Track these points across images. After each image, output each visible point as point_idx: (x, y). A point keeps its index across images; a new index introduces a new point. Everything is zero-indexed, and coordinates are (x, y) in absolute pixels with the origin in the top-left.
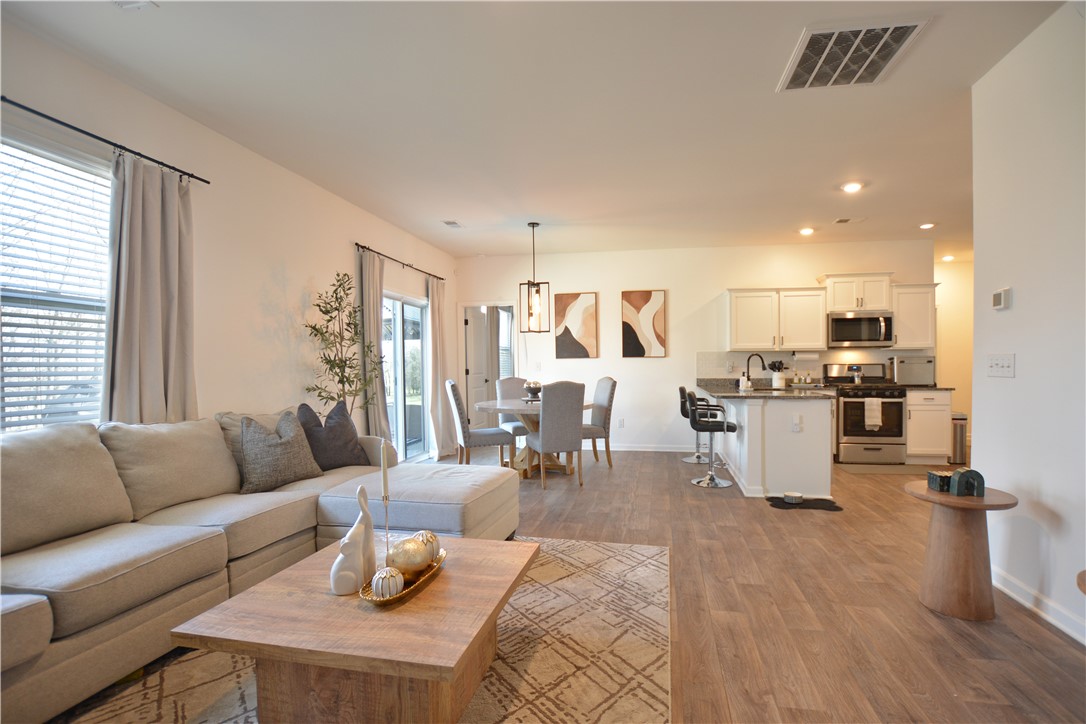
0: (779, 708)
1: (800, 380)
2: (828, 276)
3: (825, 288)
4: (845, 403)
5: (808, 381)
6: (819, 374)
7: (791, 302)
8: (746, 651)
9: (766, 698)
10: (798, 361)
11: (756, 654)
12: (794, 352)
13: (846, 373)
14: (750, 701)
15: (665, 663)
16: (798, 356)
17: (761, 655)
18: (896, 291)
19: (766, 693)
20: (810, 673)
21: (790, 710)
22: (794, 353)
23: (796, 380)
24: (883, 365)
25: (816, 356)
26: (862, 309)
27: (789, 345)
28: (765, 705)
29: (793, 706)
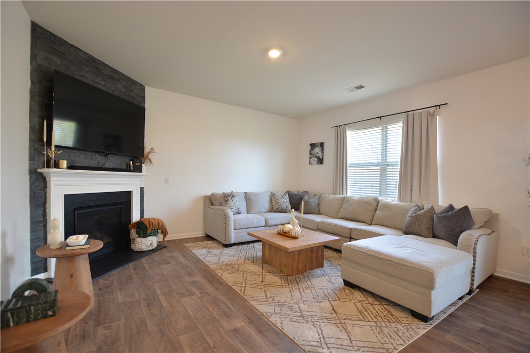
0: (196, 294)
8: (215, 309)
9: (202, 295)
11: (211, 309)
14: (206, 293)
15: (241, 292)
17: (208, 309)
19: (202, 297)
20: (186, 310)
21: (193, 295)
28: (201, 294)
29: (192, 296)
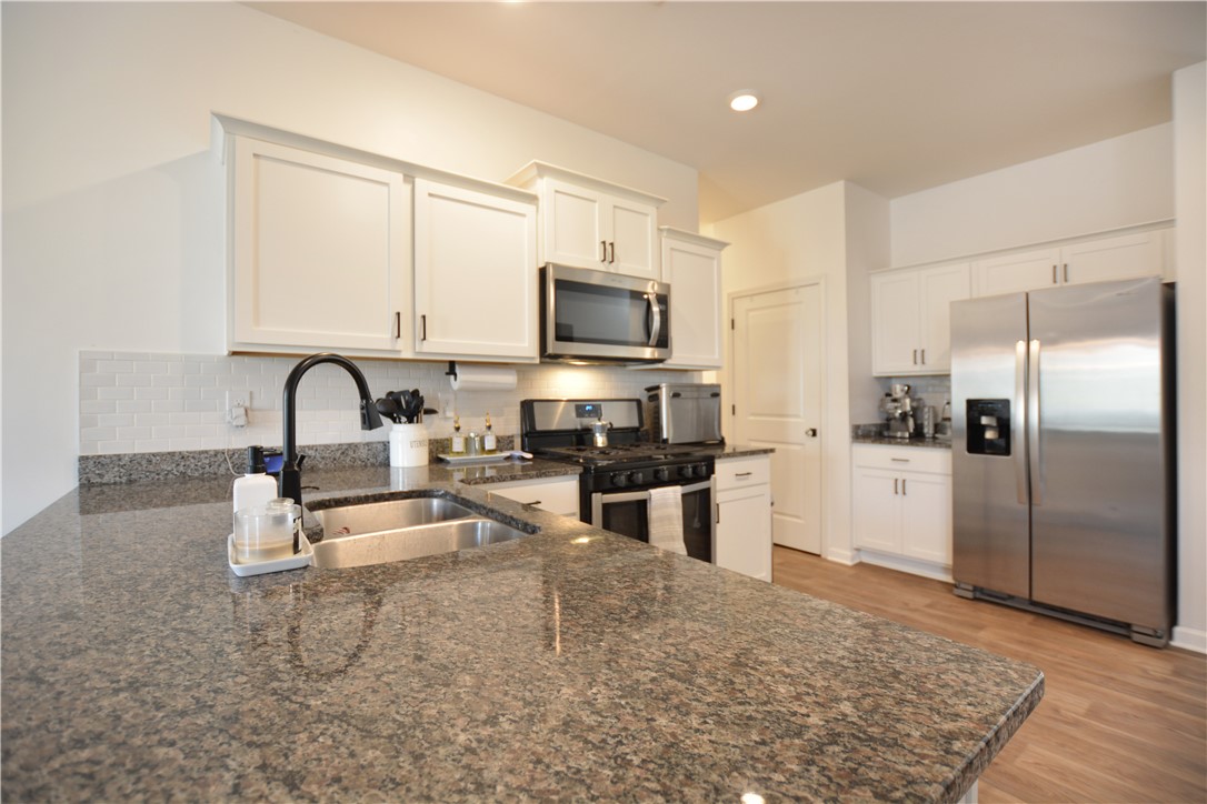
1: (468, 441)
2: (543, 170)
3: (533, 199)
4: (606, 507)
5: (490, 444)
6: (512, 425)
7: (446, 215)
10: (461, 390)
12: (452, 364)
13: (573, 423)
16: (464, 377)
18: (667, 242)
22: (452, 368)
23: (458, 445)
24: (639, 402)
25: (508, 379)
26: (612, 269)
27: (441, 344)
